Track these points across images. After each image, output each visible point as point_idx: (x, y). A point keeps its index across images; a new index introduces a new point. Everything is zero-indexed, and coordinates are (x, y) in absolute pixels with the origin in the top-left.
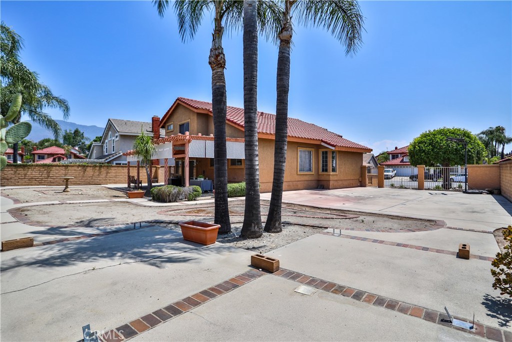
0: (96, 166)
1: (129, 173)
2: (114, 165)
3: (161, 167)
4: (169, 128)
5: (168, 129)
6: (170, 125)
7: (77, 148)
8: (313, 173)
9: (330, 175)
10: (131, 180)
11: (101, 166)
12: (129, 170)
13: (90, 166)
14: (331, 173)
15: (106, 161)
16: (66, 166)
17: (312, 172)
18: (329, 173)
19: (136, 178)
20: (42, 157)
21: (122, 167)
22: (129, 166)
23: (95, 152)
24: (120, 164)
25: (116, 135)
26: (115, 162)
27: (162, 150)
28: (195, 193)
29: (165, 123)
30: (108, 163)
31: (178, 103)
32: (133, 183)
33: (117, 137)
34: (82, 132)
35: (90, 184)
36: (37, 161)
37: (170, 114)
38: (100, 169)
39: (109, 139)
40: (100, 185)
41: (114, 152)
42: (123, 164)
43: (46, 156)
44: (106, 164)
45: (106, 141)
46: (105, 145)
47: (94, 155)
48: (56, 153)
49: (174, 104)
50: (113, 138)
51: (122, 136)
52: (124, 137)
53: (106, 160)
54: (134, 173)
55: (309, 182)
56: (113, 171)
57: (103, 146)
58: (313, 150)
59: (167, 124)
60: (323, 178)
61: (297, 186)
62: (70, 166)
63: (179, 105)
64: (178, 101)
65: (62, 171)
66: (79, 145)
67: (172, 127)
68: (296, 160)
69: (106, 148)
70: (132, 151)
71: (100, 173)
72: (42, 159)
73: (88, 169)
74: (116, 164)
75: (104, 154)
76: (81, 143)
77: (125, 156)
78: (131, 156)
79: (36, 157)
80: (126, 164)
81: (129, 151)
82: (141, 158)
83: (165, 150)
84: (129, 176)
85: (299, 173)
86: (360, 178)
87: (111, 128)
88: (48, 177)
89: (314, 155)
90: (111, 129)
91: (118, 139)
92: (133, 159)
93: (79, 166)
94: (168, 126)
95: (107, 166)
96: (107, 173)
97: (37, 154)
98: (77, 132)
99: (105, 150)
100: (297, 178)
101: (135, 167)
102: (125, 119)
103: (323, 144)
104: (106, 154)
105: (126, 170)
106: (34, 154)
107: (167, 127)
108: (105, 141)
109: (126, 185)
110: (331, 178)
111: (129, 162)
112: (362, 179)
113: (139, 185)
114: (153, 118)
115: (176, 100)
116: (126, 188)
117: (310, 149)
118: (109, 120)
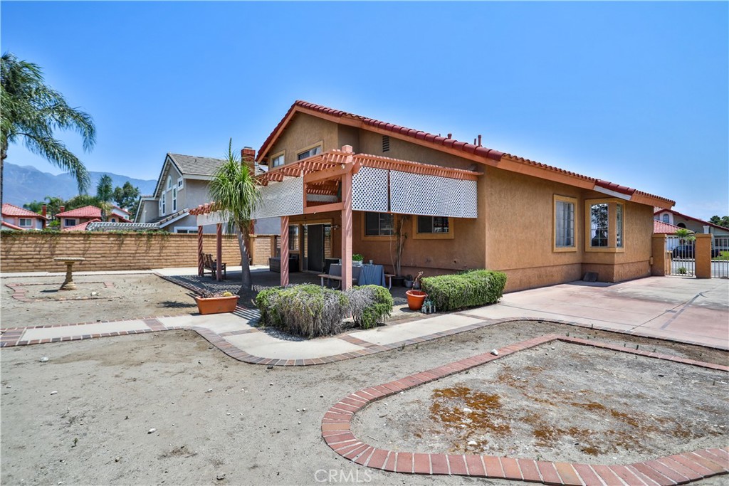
0: (141, 235)
1: (200, 247)
2: (176, 233)
3: (258, 237)
4: (276, 163)
5: (273, 166)
6: (278, 157)
7: (126, 210)
8: (575, 249)
9: (615, 253)
10: (204, 261)
11: (151, 235)
12: (200, 242)
13: (131, 236)
14: (618, 250)
15: (161, 227)
16: (87, 235)
17: (574, 246)
18: (612, 250)
19: (214, 257)
20: (71, 222)
21: (189, 236)
22: (200, 234)
23: (145, 211)
24: (186, 231)
25: (179, 180)
26: (176, 228)
27: (275, 197)
28: (378, 306)
29: (267, 155)
30: (164, 229)
31: (297, 112)
32: (208, 267)
33: (180, 184)
34: (135, 187)
35: (130, 268)
36: (64, 228)
37: (279, 137)
38: (148, 240)
39: (168, 189)
40: (149, 269)
41: (175, 211)
42: (190, 232)
43: (77, 221)
44: (160, 232)
45: (164, 193)
46: (161, 200)
47: (144, 217)
48: (93, 215)
49: (287, 115)
50: (175, 187)
51: (189, 181)
52: (192, 183)
53: (161, 224)
54: (210, 248)
55: (569, 267)
56: (173, 244)
57: (158, 201)
58: (575, 201)
59: (272, 157)
60: (594, 259)
61: (552, 276)
62: (94, 235)
63: (299, 115)
64: (297, 108)
65: (79, 245)
66: (132, 205)
67: (282, 160)
68: (550, 221)
69: (162, 204)
70: (206, 204)
71: (149, 247)
72: (72, 225)
73: (128, 241)
74: (179, 231)
75: (160, 216)
76: (133, 203)
77: (193, 216)
78: (205, 214)
79: (63, 222)
80: (196, 232)
81: (200, 206)
82: (229, 215)
83: (283, 196)
84: (201, 255)
85: (556, 249)
86: (652, 258)
87: (171, 170)
88: (53, 255)
89: (576, 213)
90: (172, 172)
91: (182, 186)
92: (209, 221)
93: (110, 235)
94: (274, 160)
95: (162, 235)
96: (162, 248)
97: (64, 217)
98: (126, 186)
99: (161, 208)
100: (553, 259)
101: (213, 237)
102: (195, 155)
103: (598, 189)
104: (164, 215)
105: (195, 242)
106: (59, 218)
107: (271, 163)
108: (161, 193)
109: (194, 271)
110: (617, 259)
111: (201, 227)
112: (654, 261)
113: (220, 272)
114: (242, 151)
115: (293, 106)
116: (194, 277)
117: (569, 200)
118: (168, 155)
